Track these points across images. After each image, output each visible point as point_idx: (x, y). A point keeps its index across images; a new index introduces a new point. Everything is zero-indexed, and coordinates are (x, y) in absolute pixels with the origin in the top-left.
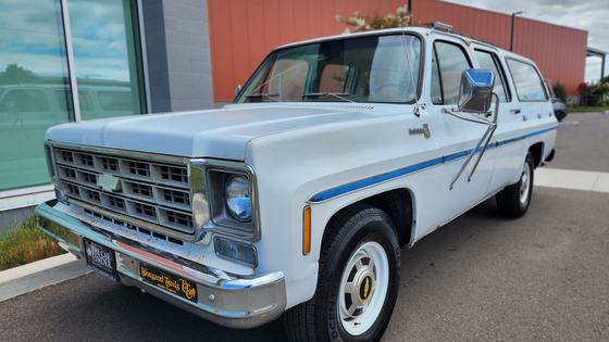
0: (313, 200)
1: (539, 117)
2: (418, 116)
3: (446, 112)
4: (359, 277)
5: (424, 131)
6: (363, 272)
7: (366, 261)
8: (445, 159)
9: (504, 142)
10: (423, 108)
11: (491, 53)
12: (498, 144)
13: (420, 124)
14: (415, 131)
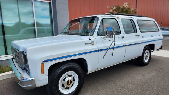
0: (44, 61)
1: (152, 36)
2: (90, 39)
3: (102, 38)
5: (92, 43)
6: (68, 79)
7: (70, 76)
8: (99, 50)
9: (130, 45)
10: (94, 37)
11: (130, 19)
12: (126, 45)
13: (90, 42)
14: (87, 44)
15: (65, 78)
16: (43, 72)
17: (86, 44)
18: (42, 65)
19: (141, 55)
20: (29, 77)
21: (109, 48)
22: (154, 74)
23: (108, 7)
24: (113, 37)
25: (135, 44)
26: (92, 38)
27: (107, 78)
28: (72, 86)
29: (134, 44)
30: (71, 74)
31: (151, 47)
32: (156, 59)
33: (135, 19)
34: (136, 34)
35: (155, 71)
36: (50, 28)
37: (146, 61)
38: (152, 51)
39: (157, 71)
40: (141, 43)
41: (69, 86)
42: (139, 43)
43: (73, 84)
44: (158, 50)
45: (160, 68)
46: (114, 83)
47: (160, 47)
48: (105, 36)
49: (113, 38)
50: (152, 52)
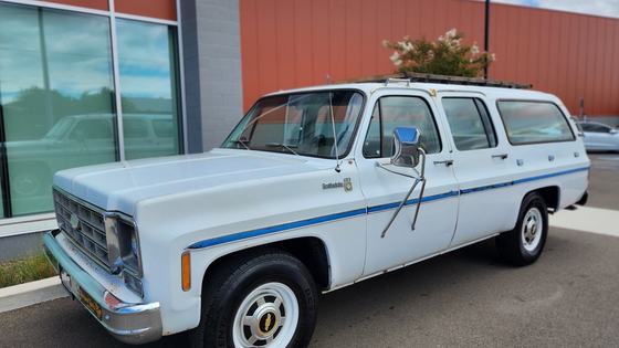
0: (191, 247)
1: (551, 159)
2: (339, 171)
3: (378, 165)
4: (259, 312)
5: (346, 185)
6: (264, 308)
7: (270, 299)
8: (370, 210)
9: (475, 190)
10: (350, 163)
11: (473, 98)
12: (462, 192)
13: (339, 179)
14: (330, 186)
15: (255, 306)
16: (186, 285)
17: (325, 187)
18: (186, 258)
19: (511, 225)
20: (139, 300)
21: (402, 200)
22: (558, 295)
23: (385, 42)
24: (416, 164)
25: (493, 187)
26: (344, 164)
27: (392, 308)
28: (275, 335)
29: (488, 187)
30: (273, 293)
31: (546, 199)
32: (566, 242)
33: (491, 95)
34: (493, 151)
35: (561, 283)
36: (170, 117)
37: (530, 247)
38: (552, 213)
39: (571, 283)
40: (512, 183)
41: (267, 336)
42: (505, 185)
43: (280, 328)
44: (571, 208)
45: (583, 276)
46: (420, 328)
47: (578, 195)
48: (388, 160)
49: (419, 167)
50: (550, 216)
